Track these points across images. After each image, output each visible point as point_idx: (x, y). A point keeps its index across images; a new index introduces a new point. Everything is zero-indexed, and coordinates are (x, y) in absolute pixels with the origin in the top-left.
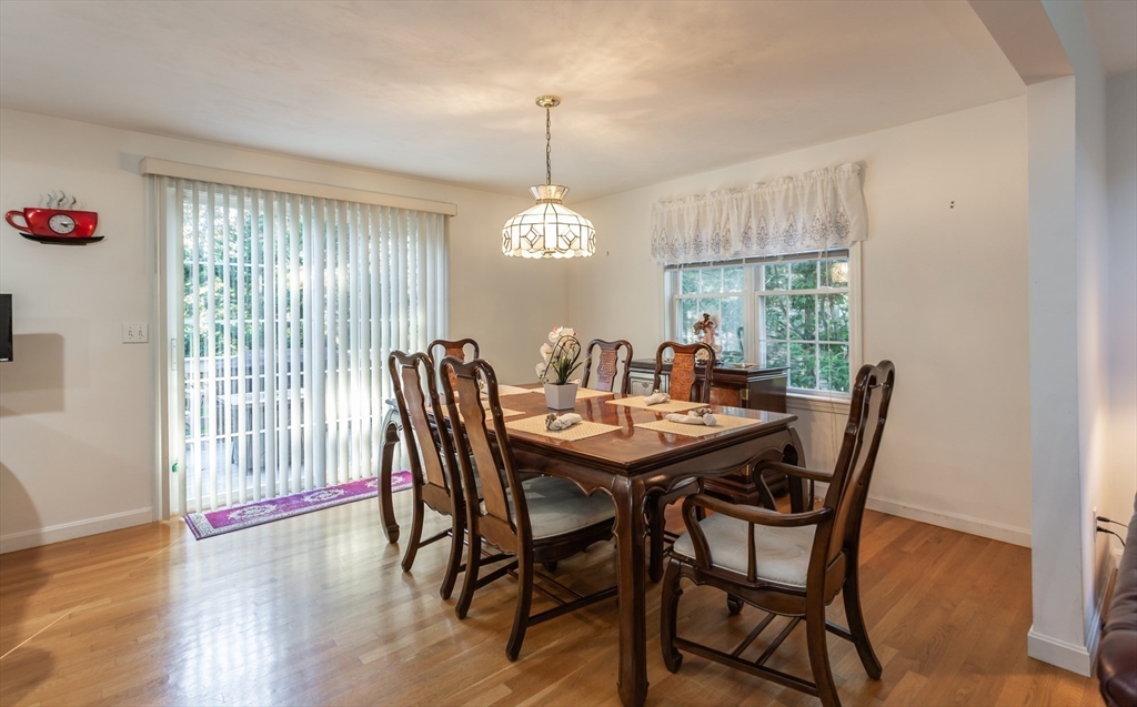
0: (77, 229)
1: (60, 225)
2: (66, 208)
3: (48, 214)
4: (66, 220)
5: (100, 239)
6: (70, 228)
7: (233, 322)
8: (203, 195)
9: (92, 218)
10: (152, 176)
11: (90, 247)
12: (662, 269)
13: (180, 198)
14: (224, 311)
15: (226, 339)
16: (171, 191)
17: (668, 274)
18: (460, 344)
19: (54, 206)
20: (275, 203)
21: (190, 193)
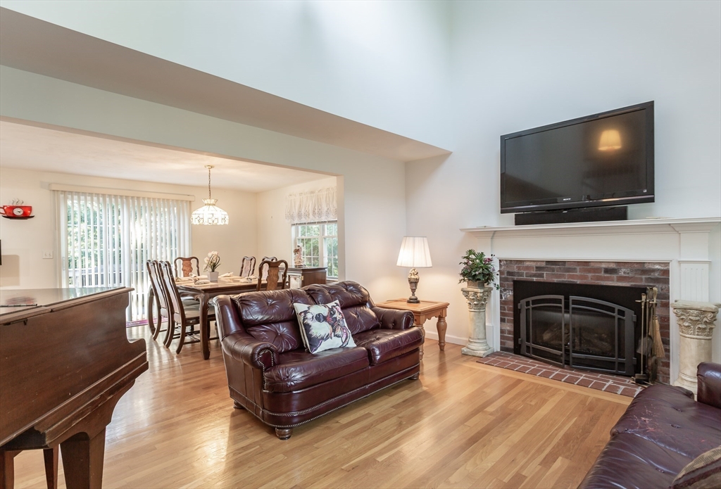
0: (24, 213)
1: (17, 212)
2: (19, 205)
3: (12, 208)
4: (19, 210)
5: (33, 217)
6: (22, 213)
7: (89, 250)
8: (76, 197)
9: (30, 208)
10: (54, 191)
11: (29, 220)
12: (290, 225)
13: (65, 199)
14: (85, 244)
15: (86, 257)
16: (62, 196)
17: (294, 228)
18: (190, 259)
19: (15, 205)
20: (107, 199)
21: (70, 196)
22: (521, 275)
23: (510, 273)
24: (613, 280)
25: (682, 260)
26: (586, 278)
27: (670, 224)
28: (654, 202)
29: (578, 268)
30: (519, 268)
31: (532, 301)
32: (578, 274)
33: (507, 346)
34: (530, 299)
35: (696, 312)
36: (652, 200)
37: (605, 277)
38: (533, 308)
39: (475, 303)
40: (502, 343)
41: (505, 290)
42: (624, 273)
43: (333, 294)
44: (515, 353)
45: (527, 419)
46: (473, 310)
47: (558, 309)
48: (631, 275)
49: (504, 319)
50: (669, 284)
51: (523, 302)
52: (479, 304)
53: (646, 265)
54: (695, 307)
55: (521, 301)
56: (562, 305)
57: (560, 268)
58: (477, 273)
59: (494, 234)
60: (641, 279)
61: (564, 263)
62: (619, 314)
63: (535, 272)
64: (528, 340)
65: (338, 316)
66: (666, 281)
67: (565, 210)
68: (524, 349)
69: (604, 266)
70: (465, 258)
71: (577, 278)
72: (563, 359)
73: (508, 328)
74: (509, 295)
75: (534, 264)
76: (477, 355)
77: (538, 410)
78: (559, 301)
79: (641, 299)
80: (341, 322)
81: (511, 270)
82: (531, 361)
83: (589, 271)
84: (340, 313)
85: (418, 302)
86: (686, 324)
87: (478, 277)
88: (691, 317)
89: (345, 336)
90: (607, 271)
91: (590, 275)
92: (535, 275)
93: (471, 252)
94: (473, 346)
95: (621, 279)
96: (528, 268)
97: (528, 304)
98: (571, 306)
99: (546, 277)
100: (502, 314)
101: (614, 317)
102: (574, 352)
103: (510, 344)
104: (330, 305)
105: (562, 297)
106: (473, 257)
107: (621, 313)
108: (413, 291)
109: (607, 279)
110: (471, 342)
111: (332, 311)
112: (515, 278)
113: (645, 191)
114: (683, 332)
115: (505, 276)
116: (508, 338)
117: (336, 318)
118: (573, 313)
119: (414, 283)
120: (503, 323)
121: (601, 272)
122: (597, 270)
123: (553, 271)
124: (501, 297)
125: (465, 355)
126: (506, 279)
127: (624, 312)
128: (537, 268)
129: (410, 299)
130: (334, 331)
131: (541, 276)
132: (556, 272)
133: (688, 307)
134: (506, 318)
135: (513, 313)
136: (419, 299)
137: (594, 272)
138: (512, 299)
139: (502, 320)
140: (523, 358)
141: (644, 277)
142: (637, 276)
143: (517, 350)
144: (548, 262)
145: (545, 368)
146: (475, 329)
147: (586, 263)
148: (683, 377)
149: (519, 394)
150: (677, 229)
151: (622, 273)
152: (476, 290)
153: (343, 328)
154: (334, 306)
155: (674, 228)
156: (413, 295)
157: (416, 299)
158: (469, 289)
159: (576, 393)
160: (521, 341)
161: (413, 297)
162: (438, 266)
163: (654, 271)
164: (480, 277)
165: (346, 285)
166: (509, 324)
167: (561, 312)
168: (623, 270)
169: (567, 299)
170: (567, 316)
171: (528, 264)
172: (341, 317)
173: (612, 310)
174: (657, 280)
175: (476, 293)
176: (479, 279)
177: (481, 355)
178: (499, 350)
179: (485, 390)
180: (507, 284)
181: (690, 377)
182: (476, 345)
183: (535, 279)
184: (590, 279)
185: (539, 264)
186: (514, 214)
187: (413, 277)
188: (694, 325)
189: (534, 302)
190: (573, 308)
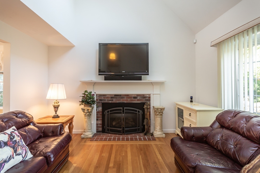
22: (105, 100)
23: (100, 100)
24: (136, 101)
25: (154, 93)
26: (128, 100)
27: (151, 82)
28: (149, 75)
29: (125, 97)
30: (104, 98)
31: (110, 111)
32: (125, 99)
33: (99, 130)
34: (109, 110)
35: (160, 109)
36: (148, 74)
37: (133, 100)
38: (110, 113)
39: (88, 114)
40: (97, 129)
41: (98, 107)
42: (139, 98)
43: (6, 122)
44: (102, 133)
45: (127, 164)
46: (87, 117)
47: (120, 113)
48: (141, 99)
49: (98, 119)
50: (150, 101)
51: (106, 111)
52: (89, 114)
53: (145, 95)
54: (160, 108)
55: (105, 111)
56: (122, 111)
57: (119, 97)
58: (90, 101)
59: (95, 84)
60: (143, 100)
61: (121, 95)
62: (138, 112)
63: (110, 99)
64: (108, 126)
65: (17, 138)
66: (150, 100)
67: (123, 75)
68: (106, 130)
69: (133, 96)
70: (83, 94)
71: (125, 101)
72: (122, 131)
73: (100, 123)
74: (100, 109)
75: (110, 96)
76: (89, 137)
77: (127, 157)
78: (121, 110)
79: (144, 107)
80: (20, 143)
81: (101, 99)
82: (110, 134)
83: (129, 98)
84: (18, 136)
85: (59, 117)
86: (158, 113)
87: (90, 103)
88: (159, 111)
89: (24, 152)
90: (134, 98)
91: (129, 99)
92: (110, 100)
93: (86, 91)
94: (87, 134)
95: (138, 100)
96: (108, 97)
97: (108, 112)
98: (125, 111)
99: (115, 101)
100: (97, 117)
101: (137, 113)
102: (126, 128)
103: (100, 129)
104: (9, 131)
105: (122, 108)
106: (87, 93)
107: (139, 112)
108: (56, 111)
109: (134, 100)
110: (86, 132)
111: (11, 136)
112: (103, 102)
113: (147, 71)
114: (156, 116)
115: (99, 101)
116: (100, 127)
117: (16, 141)
118: (125, 113)
119: (56, 108)
120: (97, 121)
121: (132, 98)
122: (131, 98)
123: (117, 98)
124: (97, 110)
125: (83, 138)
126: (99, 103)
127: (139, 111)
128: (111, 97)
129: (54, 116)
130: (15, 151)
131: (113, 100)
132: (118, 99)
133: (158, 108)
134: (99, 119)
135: (102, 116)
136: (59, 115)
137: (130, 98)
138: (101, 110)
139: (97, 120)
140: (106, 134)
141: (144, 99)
142: (142, 99)
143: (103, 131)
144: (115, 95)
145: (117, 136)
146: (87, 126)
147: (128, 95)
148: (157, 130)
149: (116, 152)
150: (153, 84)
151: (138, 98)
152: (88, 108)
153: (22, 147)
154: (13, 132)
155: (152, 84)
156: (56, 113)
157: (58, 116)
158: (85, 108)
159: (133, 144)
160: (105, 127)
161: (56, 115)
162: (69, 98)
163: (147, 97)
164: (91, 102)
165: (16, 114)
166: (100, 121)
167: (121, 113)
168: (139, 97)
169: (123, 109)
170: (123, 115)
171: (108, 96)
172: (19, 138)
173: (136, 111)
174: (147, 100)
175: (88, 110)
176: (91, 103)
177: (91, 137)
178: (96, 133)
179: (103, 155)
180: (99, 104)
181: (158, 129)
182: (88, 133)
183: (110, 102)
184: (129, 101)
185: (112, 96)
186: (104, 76)
187: (56, 104)
188: (159, 113)
189: (111, 111)
190: (125, 112)
